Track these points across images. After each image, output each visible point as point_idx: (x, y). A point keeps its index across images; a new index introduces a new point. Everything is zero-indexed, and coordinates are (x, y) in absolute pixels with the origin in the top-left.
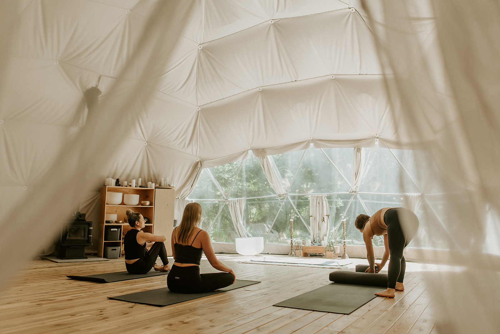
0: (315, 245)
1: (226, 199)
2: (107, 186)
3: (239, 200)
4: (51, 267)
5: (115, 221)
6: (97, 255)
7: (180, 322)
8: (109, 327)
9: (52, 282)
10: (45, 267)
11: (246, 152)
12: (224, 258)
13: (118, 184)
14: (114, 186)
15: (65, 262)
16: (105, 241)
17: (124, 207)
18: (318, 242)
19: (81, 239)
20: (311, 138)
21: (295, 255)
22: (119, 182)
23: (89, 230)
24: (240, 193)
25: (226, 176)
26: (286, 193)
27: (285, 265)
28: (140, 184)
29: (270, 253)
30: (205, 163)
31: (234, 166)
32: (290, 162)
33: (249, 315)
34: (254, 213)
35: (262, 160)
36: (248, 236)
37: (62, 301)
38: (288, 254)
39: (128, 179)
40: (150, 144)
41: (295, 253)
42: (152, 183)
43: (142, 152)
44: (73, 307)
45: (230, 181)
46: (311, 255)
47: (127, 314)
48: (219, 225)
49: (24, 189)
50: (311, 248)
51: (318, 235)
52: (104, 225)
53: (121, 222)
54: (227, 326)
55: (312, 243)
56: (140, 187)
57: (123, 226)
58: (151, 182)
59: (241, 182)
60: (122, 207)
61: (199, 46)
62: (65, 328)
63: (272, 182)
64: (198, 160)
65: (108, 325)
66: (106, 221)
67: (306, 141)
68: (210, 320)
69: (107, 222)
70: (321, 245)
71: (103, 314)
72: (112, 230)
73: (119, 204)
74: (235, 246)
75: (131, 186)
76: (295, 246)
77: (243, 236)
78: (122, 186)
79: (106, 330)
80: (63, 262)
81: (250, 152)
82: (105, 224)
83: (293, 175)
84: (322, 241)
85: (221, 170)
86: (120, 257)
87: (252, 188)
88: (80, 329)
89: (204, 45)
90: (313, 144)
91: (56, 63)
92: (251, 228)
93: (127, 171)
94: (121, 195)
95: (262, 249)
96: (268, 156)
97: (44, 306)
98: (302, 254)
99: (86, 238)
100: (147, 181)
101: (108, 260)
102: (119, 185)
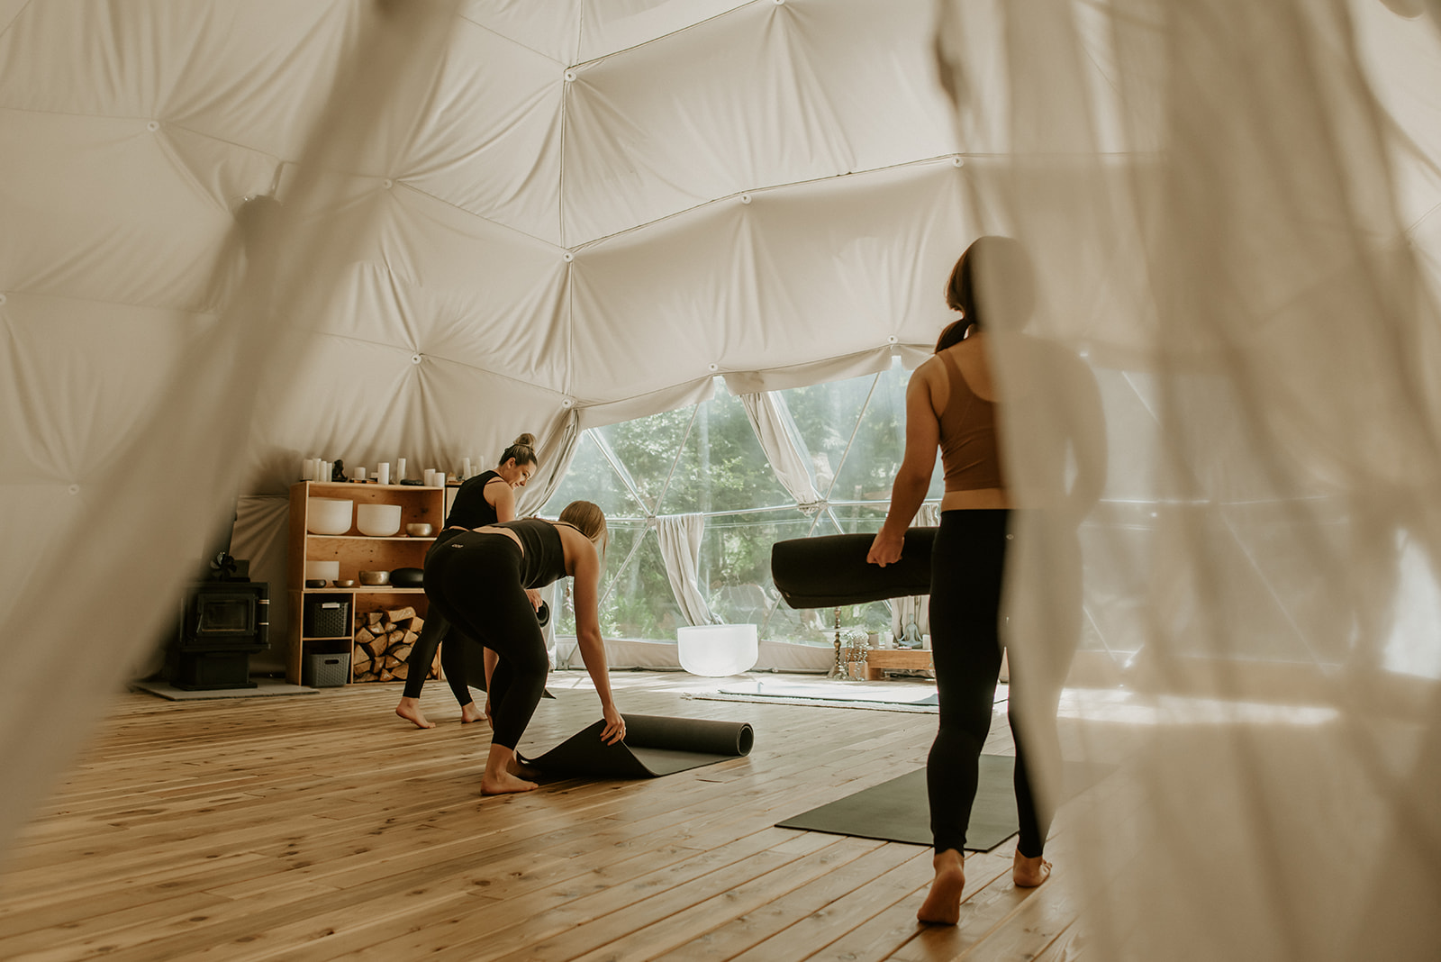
0: (904, 647)
1: (650, 517)
2: (308, 483)
3: (688, 520)
4: (153, 713)
5: (334, 582)
6: (284, 677)
7: (513, 874)
8: (312, 890)
9: (157, 758)
10: (136, 715)
11: (708, 380)
12: (647, 685)
13: (339, 476)
14: (328, 480)
15: (193, 699)
16: (306, 639)
17: (358, 540)
18: (912, 638)
19: (237, 633)
20: (895, 341)
21: (849, 676)
22: (342, 469)
23: (261, 608)
24: (693, 498)
25: (653, 447)
26: (822, 498)
27: (817, 704)
28: (402, 475)
29: (776, 669)
30: (588, 414)
31: (674, 418)
32: (837, 405)
33: (706, 854)
34: (736, 551)
35: (752, 404)
36: (714, 622)
37: (182, 814)
38: (827, 673)
39: (369, 462)
40: (428, 361)
41: (847, 669)
42: (437, 471)
43: (407, 381)
44: (214, 831)
45: (665, 461)
46: (892, 676)
47: (365, 850)
48: (633, 586)
49: (72, 493)
50: (892, 657)
51: (912, 618)
52: (303, 593)
53: (350, 583)
54: (642, 886)
55: (895, 640)
56: (403, 483)
57: (357, 594)
58: (434, 470)
59: (696, 464)
60: (354, 540)
61: (568, 72)
62: (190, 894)
63: (781, 469)
64: (568, 406)
65: (310, 883)
66: (307, 581)
67: (879, 350)
68: (597, 868)
69: (311, 584)
70: (922, 648)
71: (296, 853)
72: (324, 606)
73: (343, 532)
74: (675, 649)
75: (376, 480)
76: (848, 650)
77: (701, 621)
78: (352, 481)
79: (305, 899)
80: (188, 700)
81: (719, 381)
82: (306, 590)
83: (844, 443)
84: (924, 636)
85: (638, 430)
86: (349, 682)
87: (729, 480)
88: (233, 897)
89: (580, 69)
90: (900, 357)
91: (152, 126)
92: (724, 597)
93: (366, 440)
94: (347, 506)
95: (752, 657)
96: (769, 393)
97: (132, 828)
98: (867, 671)
99: (253, 631)
100: (421, 466)
101: (314, 693)
102: (344, 479)
